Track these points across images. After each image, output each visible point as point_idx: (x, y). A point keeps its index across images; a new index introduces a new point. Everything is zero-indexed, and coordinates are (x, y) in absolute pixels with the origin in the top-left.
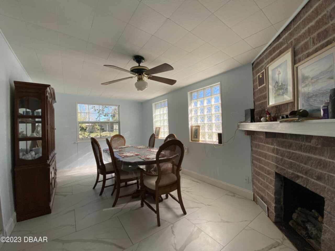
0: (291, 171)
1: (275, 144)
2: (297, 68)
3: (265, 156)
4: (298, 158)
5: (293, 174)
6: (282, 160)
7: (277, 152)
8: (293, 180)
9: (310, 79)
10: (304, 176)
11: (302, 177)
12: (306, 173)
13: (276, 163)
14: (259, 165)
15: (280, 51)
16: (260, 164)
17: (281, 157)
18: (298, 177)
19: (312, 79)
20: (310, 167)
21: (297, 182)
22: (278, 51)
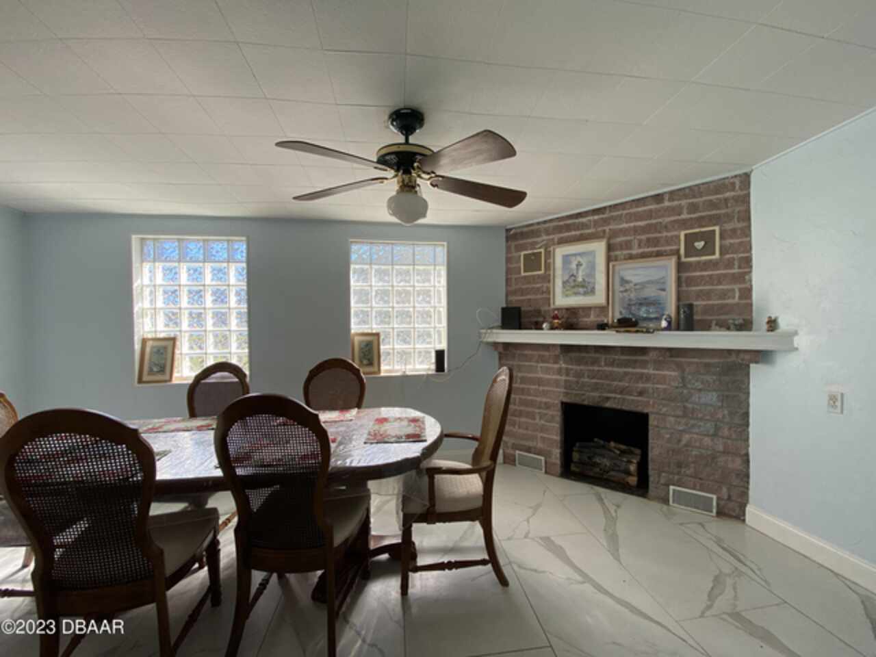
0: (596, 394)
1: (561, 362)
2: (614, 266)
3: (540, 382)
4: (607, 376)
5: (600, 397)
6: (577, 382)
7: (568, 372)
8: (600, 405)
9: (632, 285)
10: (619, 396)
11: (615, 398)
12: (621, 393)
13: (565, 388)
14: (520, 399)
15: (581, 235)
16: (523, 397)
17: (575, 379)
18: (608, 399)
19: (635, 285)
20: (627, 384)
21: (608, 405)
22: (578, 233)
